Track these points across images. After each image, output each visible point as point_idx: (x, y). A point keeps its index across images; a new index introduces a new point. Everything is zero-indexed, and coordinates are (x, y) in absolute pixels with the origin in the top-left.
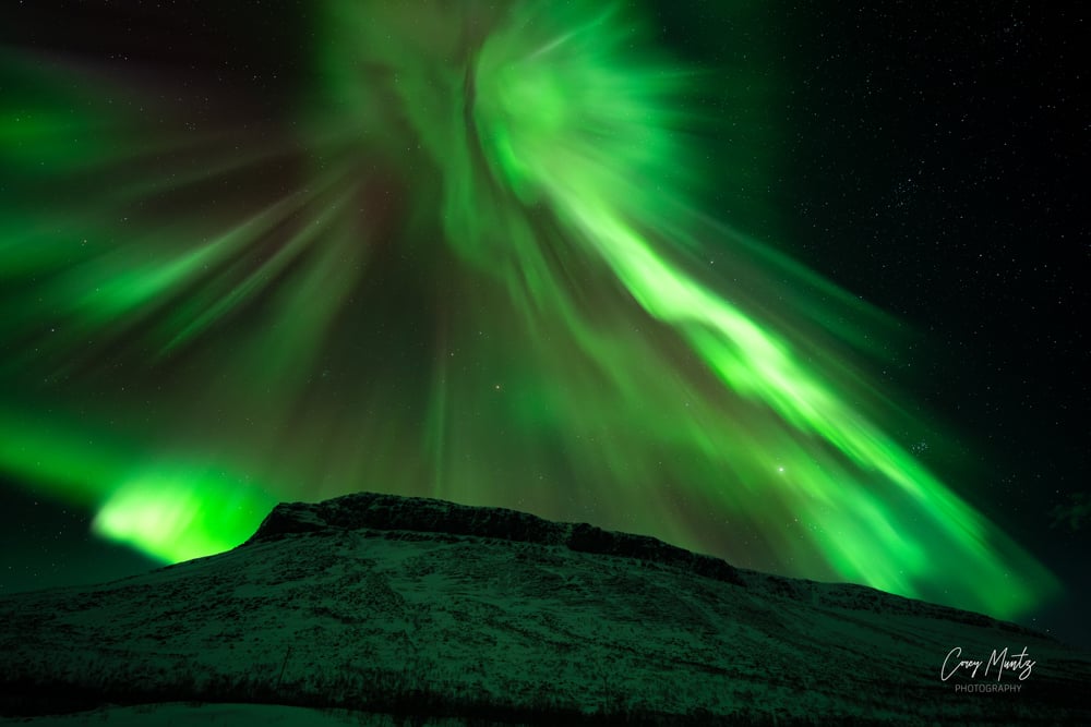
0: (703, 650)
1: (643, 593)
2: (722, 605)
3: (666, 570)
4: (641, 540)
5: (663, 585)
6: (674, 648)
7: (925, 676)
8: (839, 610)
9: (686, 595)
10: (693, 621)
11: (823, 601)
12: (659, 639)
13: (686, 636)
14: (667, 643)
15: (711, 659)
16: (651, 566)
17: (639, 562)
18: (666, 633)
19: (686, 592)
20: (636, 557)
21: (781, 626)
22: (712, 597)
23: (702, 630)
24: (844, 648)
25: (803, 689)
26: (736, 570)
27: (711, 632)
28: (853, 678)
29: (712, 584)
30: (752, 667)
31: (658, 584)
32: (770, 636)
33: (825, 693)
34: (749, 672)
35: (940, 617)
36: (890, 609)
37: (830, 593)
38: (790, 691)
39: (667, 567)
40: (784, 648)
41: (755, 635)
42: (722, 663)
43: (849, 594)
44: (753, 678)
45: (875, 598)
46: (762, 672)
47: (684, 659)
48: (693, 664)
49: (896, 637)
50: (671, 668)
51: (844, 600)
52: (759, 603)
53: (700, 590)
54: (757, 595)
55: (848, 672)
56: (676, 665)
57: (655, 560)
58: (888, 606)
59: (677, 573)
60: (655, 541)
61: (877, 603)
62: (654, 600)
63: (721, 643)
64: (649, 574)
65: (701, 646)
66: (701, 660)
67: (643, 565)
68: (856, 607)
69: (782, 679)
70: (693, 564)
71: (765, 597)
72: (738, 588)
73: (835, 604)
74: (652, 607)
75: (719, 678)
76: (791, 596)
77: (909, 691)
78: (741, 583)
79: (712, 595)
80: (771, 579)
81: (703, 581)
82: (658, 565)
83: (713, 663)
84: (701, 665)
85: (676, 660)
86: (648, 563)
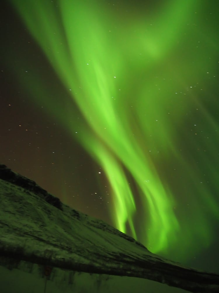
0: (38, 231)
1: (20, 203)
2: (52, 216)
3: (34, 196)
4: (28, 181)
5: (31, 202)
6: (26, 228)
7: (110, 254)
8: (92, 227)
9: (39, 209)
10: (38, 219)
11: (88, 223)
12: (21, 223)
13: (33, 225)
14: (24, 226)
15: (41, 236)
16: (28, 193)
17: (23, 189)
18: (25, 222)
19: (39, 207)
20: (23, 187)
21: (71, 228)
22: (49, 212)
23: (40, 223)
24: (89, 241)
25: (71, 252)
26: (62, 204)
27: (43, 225)
28: (88, 251)
29: (50, 207)
30: (55, 241)
31: (29, 201)
32: (65, 232)
33: (79, 255)
34: (54, 243)
35: (121, 236)
36: (108, 231)
37: (92, 221)
38: (67, 252)
39: (35, 195)
40: (69, 237)
41: (60, 229)
42: (44, 238)
43: (98, 223)
44: (55, 246)
45: (105, 226)
46: (58, 243)
47: (29, 233)
48: (33, 236)
49: (106, 240)
50: (23, 236)
51: (96, 224)
52: (65, 218)
53: (45, 208)
54: (66, 215)
55: (88, 249)
56: (26, 235)
57: (30, 191)
58: (108, 229)
59: (37, 199)
60: (34, 183)
61: (105, 228)
62: (24, 207)
63: (46, 230)
64: (26, 196)
65: (38, 230)
66: (36, 235)
67: (25, 191)
68: (98, 228)
69: (65, 247)
70: (46, 197)
71: (69, 217)
72: (60, 211)
73: (91, 225)
74: (22, 210)
75: (42, 243)
76: (78, 219)
77: (104, 258)
78: (62, 210)
79: (49, 211)
80: (74, 211)
81: (48, 205)
82: (31, 193)
83: (41, 237)
84: (36, 237)
85: (26, 233)
86: (27, 191)
